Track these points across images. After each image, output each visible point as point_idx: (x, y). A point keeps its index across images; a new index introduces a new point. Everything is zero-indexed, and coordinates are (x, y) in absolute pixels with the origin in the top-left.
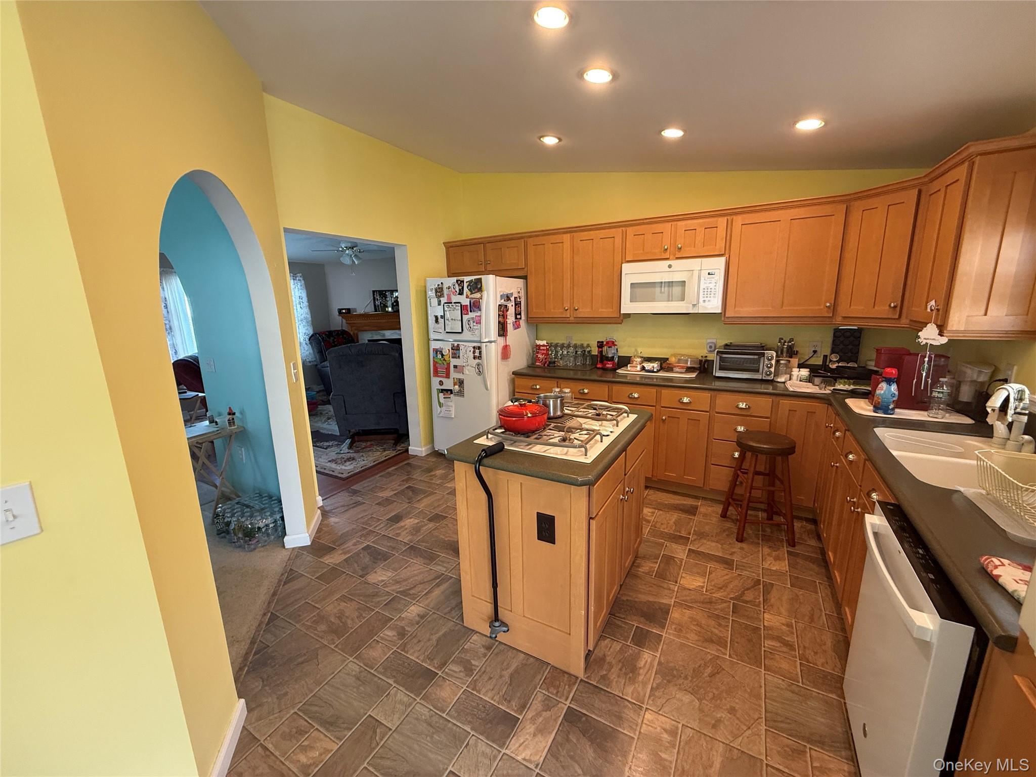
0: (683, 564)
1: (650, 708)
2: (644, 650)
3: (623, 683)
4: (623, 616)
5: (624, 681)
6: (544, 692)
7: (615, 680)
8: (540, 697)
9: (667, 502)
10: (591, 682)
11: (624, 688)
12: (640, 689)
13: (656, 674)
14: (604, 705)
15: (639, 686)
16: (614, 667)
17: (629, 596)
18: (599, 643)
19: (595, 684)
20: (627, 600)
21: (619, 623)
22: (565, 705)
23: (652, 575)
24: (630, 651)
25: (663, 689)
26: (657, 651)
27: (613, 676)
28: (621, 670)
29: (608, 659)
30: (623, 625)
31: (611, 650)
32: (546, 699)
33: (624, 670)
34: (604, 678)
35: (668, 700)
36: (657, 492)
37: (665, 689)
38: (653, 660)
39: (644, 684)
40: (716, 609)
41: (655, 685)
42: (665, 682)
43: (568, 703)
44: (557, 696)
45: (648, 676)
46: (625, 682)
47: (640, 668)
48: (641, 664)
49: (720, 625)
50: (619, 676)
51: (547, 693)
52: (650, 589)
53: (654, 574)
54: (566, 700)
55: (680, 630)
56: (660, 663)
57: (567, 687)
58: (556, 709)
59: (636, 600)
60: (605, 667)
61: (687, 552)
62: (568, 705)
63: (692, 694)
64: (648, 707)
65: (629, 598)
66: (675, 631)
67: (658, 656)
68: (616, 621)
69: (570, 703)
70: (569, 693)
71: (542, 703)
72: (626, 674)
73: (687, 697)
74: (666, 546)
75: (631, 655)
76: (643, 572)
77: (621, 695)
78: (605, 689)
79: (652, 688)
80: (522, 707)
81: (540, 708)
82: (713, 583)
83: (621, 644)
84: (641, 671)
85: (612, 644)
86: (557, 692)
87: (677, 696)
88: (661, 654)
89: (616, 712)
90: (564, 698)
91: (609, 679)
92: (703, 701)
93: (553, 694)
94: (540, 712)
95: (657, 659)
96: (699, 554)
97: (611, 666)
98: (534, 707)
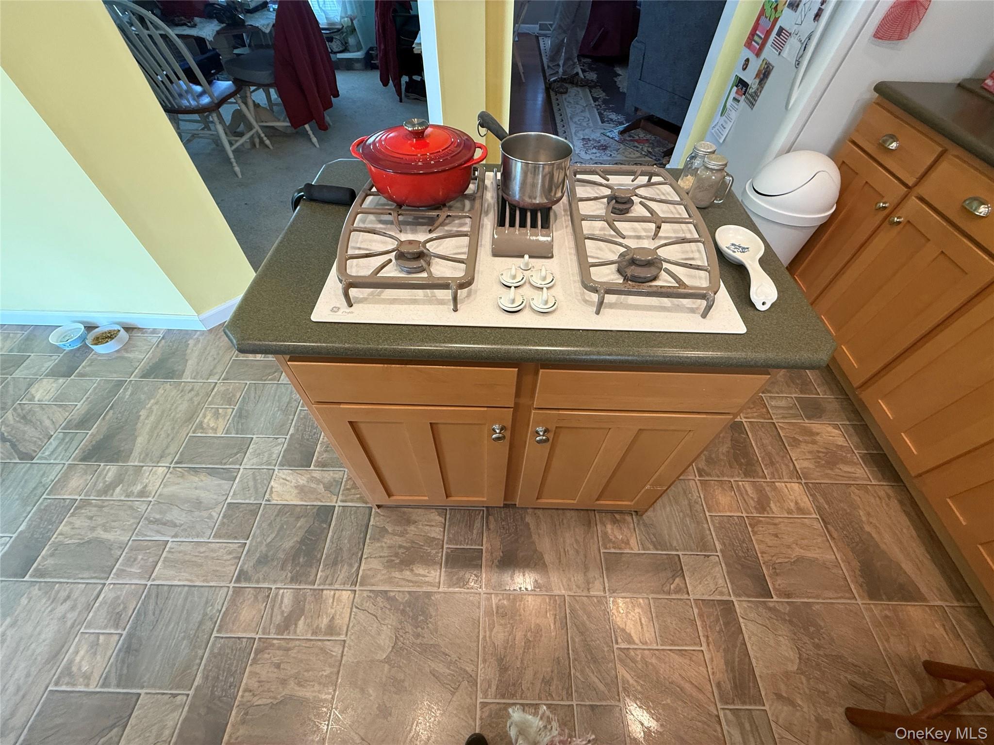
0: (674, 596)
1: (357, 595)
2: (443, 570)
3: (381, 554)
4: (491, 526)
5: (386, 555)
6: (346, 476)
7: (384, 544)
8: (338, 476)
9: (867, 528)
10: (372, 519)
11: (375, 557)
12: (379, 577)
13: (409, 592)
14: (346, 541)
15: (383, 575)
16: (403, 539)
17: (538, 525)
18: (434, 511)
19: (371, 523)
20: (528, 524)
21: (477, 524)
22: (337, 503)
23: (606, 548)
24: (434, 552)
25: (389, 607)
26: (449, 586)
27: (388, 540)
28: (400, 547)
29: (412, 528)
30: (475, 532)
31: (427, 527)
32: (337, 481)
33: (401, 551)
34: (384, 530)
35: (374, 615)
36: (895, 503)
37: (389, 609)
38: (429, 584)
39: (390, 581)
40: (582, 672)
41: (392, 594)
42: (402, 607)
43: (340, 504)
44: (343, 491)
45: (404, 583)
46: (384, 557)
47: (412, 570)
48: (420, 570)
49: (547, 682)
50: (389, 547)
51: (344, 479)
52: (572, 552)
53: (613, 551)
54: (342, 501)
55: (504, 616)
56: (428, 595)
57: (358, 496)
58: (329, 495)
59: (535, 537)
60: (397, 528)
61: (719, 598)
62: (337, 505)
63: (393, 647)
64: (357, 593)
65: (532, 527)
66: (497, 607)
67: (440, 590)
68: (479, 520)
69: (339, 506)
70: (352, 501)
71: (332, 480)
72: (396, 555)
73: (387, 641)
74: (708, 556)
75: (429, 554)
76: (605, 534)
77: (365, 556)
78: (368, 537)
79: (386, 592)
80: (323, 465)
81: (326, 481)
82: (654, 661)
83: (441, 537)
84: (408, 573)
85: (436, 526)
86: (348, 489)
87: (385, 628)
88: (445, 593)
89: (342, 557)
90: (344, 498)
91: (383, 537)
92: (386, 665)
93: (345, 486)
94: (321, 482)
95: (435, 589)
96: (726, 624)
97: (402, 534)
98: (326, 474)
